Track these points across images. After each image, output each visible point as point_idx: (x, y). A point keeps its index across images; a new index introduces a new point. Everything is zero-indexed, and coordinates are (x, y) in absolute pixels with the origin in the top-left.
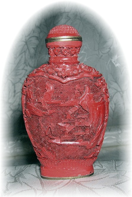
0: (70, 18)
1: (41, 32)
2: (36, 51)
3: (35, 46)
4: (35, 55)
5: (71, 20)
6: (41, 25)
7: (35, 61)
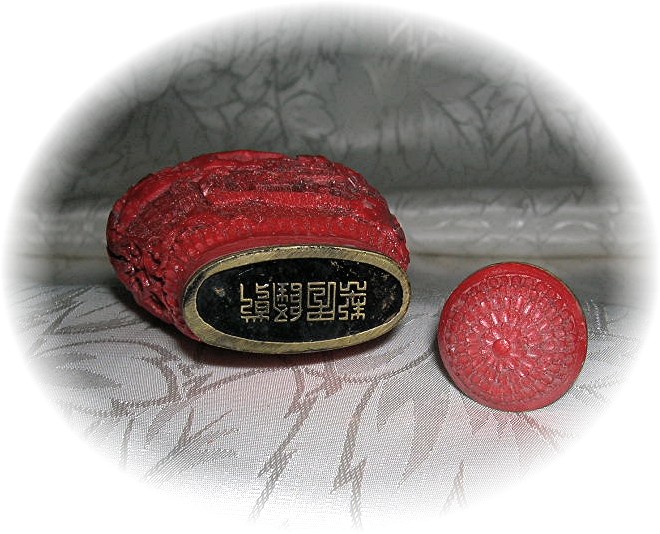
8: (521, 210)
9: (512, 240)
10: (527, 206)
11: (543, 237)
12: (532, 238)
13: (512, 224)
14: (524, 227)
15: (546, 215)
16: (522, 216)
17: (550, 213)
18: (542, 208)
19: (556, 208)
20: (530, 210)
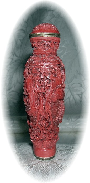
0: (54, 16)
1: (28, 26)
2: (22, 43)
3: (22, 39)
4: (21, 46)
5: (55, 17)
6: (28, 20)
7: (21, 52)
8: (68, 120)
9: (66, 128)
10: (70, 119)
11: (74, 127)
12: (71, 127)
13: (66, 124)
14: (69, 124)
15: (74, 121)
16: (69, 121)
17: (75, 121)
18: (73, 119)
19: (77, 119)
20: (70, 120)
